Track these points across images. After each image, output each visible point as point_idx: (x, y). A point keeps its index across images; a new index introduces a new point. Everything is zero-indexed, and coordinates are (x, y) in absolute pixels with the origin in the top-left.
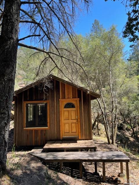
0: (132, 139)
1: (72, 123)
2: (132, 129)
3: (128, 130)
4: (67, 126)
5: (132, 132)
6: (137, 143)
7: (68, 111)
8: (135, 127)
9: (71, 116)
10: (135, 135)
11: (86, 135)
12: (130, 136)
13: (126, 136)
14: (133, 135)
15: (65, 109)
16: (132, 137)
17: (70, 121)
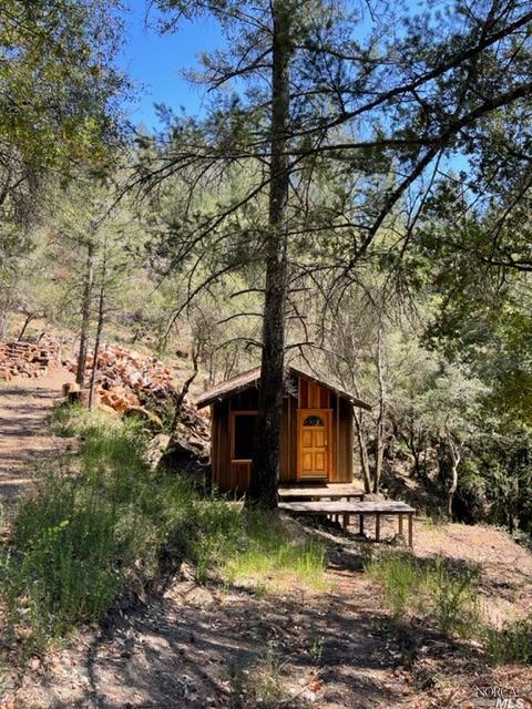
0: (411, 484)
1: (316, 453)
2: (414, 454)
3: (401, 457)
4: (308, 457)
5: (414, 463)
6: (424, 494)
7: (311, 431)
8: (421, 450)
9: (316, 441)
10: (419, 474)
11: (341, 476)
12: (407, 474)
13: (398, 476)
14: (414, 473)
15: (305, 428)
16: (411, 477)
17: (314, 450)
